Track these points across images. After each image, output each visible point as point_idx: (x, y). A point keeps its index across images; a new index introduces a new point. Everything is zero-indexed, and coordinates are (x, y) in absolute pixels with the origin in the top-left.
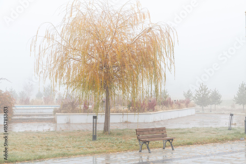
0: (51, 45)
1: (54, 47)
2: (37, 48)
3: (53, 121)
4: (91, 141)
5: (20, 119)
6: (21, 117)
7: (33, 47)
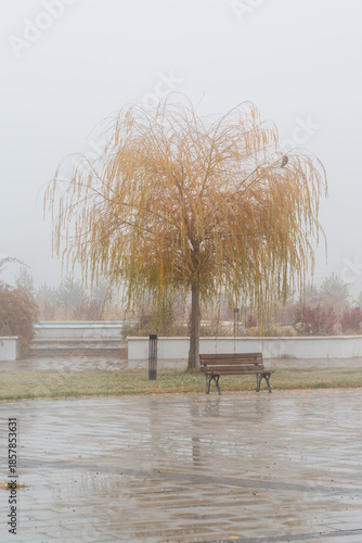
0: (83, 197)
1: (90, 200)
2: (57, 204)
3: (123, 354)
4: (144, 380)
5: (49, 350)
6: (51, 346)
7: (48, 202)
